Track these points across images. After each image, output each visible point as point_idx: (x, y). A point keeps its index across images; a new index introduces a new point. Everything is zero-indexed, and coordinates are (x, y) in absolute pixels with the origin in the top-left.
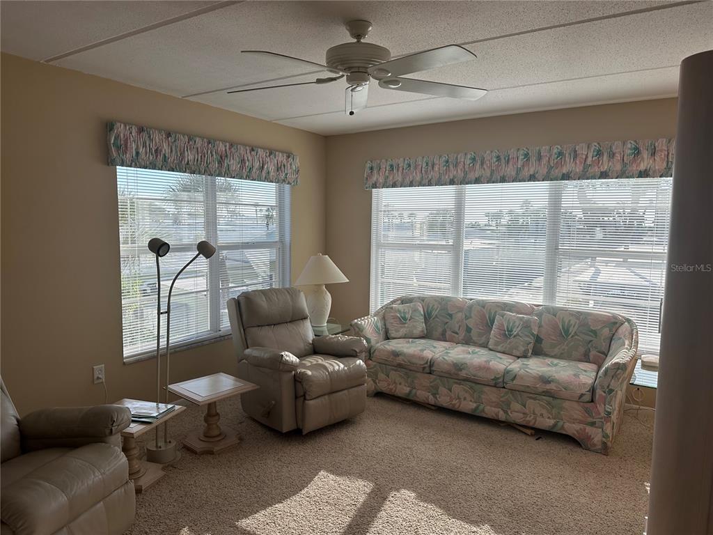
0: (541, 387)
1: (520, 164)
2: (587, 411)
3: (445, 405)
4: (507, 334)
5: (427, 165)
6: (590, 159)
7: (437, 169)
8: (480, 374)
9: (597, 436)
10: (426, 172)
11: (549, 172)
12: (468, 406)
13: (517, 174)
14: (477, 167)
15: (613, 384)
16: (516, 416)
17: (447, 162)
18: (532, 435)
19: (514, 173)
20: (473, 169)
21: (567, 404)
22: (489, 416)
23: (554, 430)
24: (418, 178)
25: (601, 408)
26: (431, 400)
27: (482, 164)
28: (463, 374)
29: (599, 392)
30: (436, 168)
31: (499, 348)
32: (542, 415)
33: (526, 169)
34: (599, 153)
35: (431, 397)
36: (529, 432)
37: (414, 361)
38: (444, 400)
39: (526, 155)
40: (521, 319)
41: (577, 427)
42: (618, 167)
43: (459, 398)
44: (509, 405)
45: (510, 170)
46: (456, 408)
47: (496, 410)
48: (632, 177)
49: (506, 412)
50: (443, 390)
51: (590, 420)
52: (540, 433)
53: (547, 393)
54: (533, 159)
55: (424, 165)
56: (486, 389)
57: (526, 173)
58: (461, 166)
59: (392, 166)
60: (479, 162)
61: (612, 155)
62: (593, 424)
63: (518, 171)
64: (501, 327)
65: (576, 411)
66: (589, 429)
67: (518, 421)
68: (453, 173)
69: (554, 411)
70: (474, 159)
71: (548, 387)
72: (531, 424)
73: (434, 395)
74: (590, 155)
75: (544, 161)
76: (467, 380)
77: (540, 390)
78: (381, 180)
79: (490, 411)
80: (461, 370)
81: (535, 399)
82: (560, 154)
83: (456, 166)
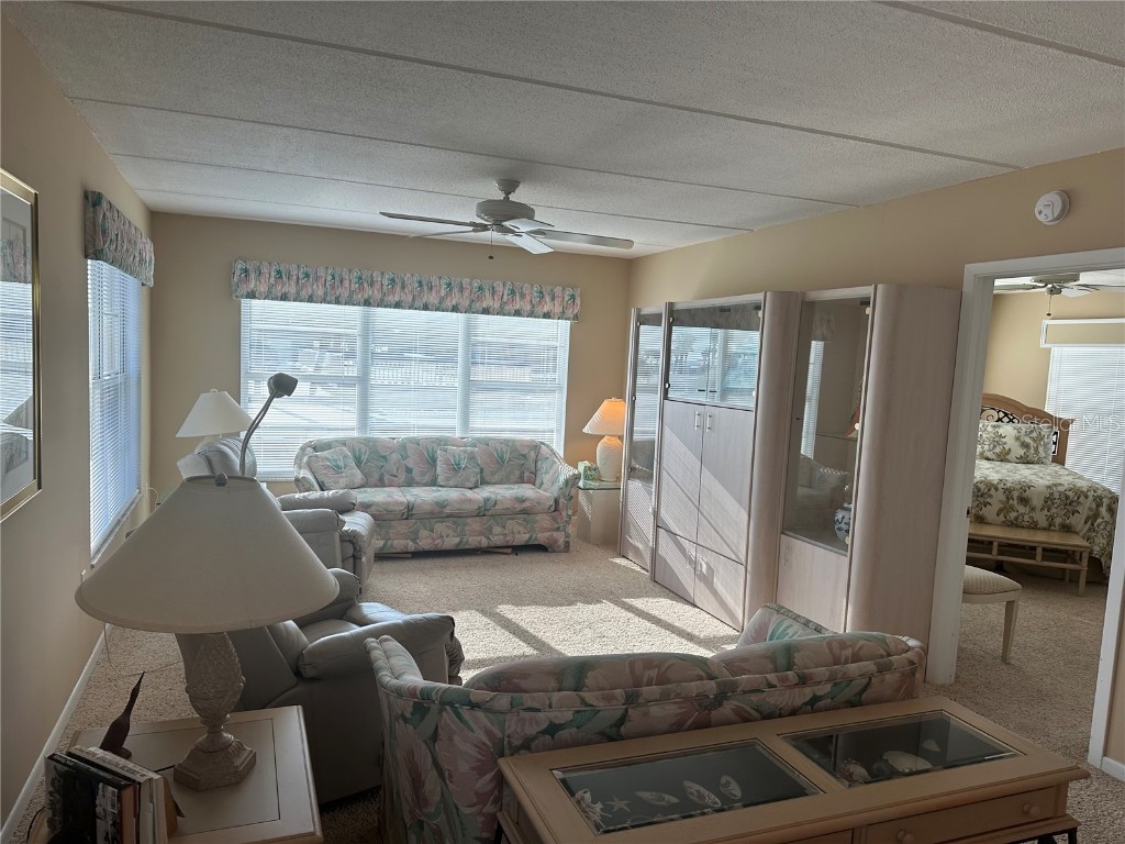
0: (519, 507)
1: (443, 293)
2: (554, 519)
3: (427, 548)
4: (455, 468)
5: (333, 278)
6: (505, 297)
7: (347, 285)
8: (464, 507)
9: (560, 537)
10: (333, 287)
11: (470, 306)
12: (451, 542)
13: (440, 303)
14: (398, 289)
15: (573, 491)
16: (497, 540)
17: (360, 278)
18: (512, 552)
19: (436, 302)
20: (392, 291)
21: (538, 517)
22: (473, 547)
23: (530, 543)
24: (320, 293)
25: (564, 514)
26: (411, 546)
27: (403, 288)
28: (447, 510)
29: (562, 500)
30: (346, 283)
31: (451, 483)
32: (519, 532)
33: (449, 299)
34: (513, 292)
35: (411, 543)
36: (509, 551)
37: (391, 508)
38: (425, 543)
39: (449, 285)
40: (465, 452)
41: (547, 534)
42: (528, 307)
43: (441, 537)
44: (490, 531)
45: (433, 299)
46: (439, 548)
47: (478, 538)
48: (538, 317)
49: (488, 538)
50: (424, 533)
51: (556, 526)
52: (518, 549)
53: (525, 512)
54: (456, 290)
55: (329, 278)
56: (469, 520)
57: (449, 303)
58: (378, 286)
59: (279, 272)
60: (399, 285)
61: (523, 296)
62: (558, 529)
63: (442, 300)
64: (447, 462)
65: (544, 521)
66: (555, 534)
67: (499, 544)
68: (368, 292)
69: (529, 526)
70: (393, 280)
71: (524, 505)
72: (510, 544)
73: (414, 540)
74: (506, 293)
75: (466, 293)
76: (450, 516)
77: (519, 509)
78: (263, 288)
79: (474, 541)
80: (445, 507)
81: (513, 519)
82: (480, 288)
83: (372, 284)
